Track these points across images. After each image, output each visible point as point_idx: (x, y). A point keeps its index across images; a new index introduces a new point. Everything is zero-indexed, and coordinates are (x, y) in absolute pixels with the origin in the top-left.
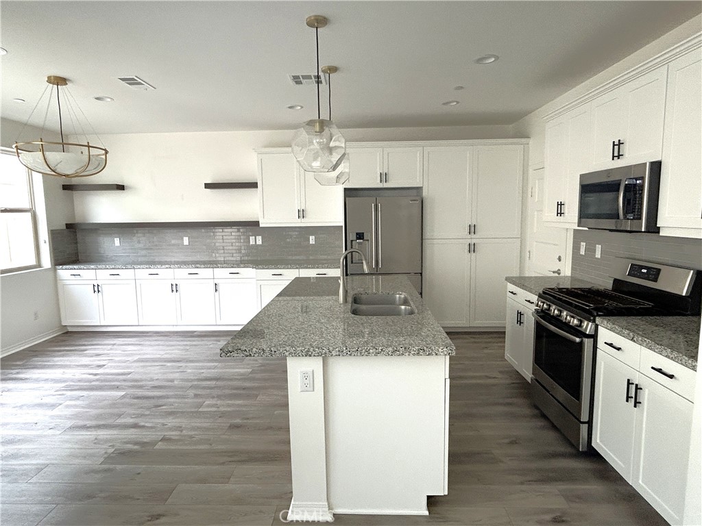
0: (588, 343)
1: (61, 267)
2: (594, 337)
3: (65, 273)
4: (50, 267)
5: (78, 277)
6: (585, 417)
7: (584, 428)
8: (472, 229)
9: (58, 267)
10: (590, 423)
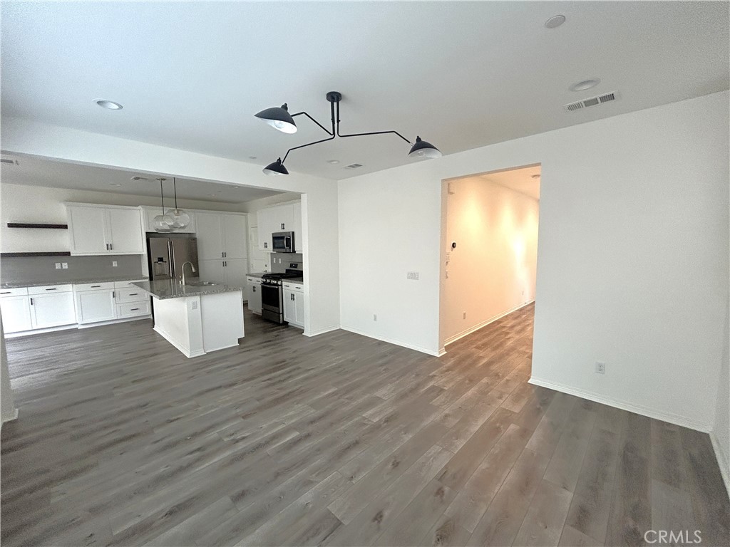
0: (280, 287)
2: (281, 285)
6: (281, 312)
7: (281, 315)
8: (224, 255)
10: (283, 313)
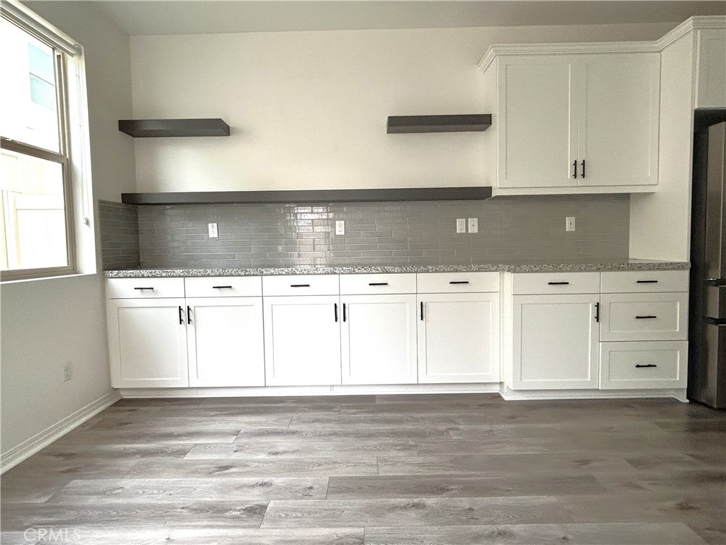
1: (115, 272)
3: (124, 286)
4: (95, 272)
5: (148, 293)
9: (109, 273)
